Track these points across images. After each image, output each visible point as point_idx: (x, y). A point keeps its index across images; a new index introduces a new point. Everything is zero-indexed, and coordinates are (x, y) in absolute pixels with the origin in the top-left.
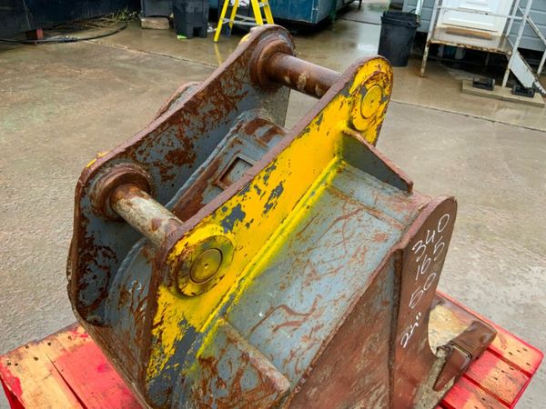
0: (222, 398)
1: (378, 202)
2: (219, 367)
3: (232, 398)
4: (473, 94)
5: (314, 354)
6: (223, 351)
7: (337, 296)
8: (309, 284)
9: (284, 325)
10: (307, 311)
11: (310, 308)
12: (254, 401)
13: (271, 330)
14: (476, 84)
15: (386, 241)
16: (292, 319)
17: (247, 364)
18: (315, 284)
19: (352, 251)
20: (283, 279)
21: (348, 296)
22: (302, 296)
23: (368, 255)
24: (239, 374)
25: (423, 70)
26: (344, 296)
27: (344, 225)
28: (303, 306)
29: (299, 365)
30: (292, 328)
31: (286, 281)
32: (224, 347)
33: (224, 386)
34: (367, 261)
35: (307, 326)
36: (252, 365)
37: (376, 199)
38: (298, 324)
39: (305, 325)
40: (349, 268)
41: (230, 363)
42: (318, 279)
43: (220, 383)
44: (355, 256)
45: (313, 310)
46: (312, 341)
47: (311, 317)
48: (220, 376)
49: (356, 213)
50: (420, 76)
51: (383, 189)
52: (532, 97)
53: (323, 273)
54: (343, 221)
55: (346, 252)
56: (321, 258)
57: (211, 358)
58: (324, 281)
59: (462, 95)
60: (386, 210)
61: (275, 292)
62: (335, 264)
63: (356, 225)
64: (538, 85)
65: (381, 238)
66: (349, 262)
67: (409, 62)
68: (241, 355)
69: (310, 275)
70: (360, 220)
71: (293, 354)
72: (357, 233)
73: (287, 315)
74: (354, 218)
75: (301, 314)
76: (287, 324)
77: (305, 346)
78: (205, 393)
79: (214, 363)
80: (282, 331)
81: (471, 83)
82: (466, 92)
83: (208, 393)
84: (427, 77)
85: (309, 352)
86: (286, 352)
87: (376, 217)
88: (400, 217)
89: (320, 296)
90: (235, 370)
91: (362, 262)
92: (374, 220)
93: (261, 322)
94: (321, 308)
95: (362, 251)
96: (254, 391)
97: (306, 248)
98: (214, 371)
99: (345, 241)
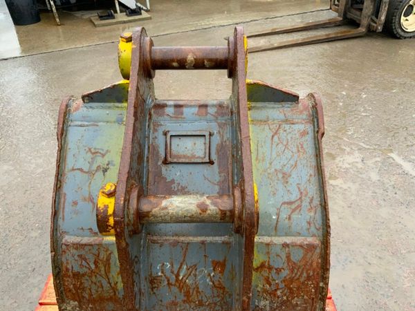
0: (285, 277)
1: (287, 115)
2: (271, 263)
3: (292, 272)
4: (104, 25)
5: (320, 214)
6: (268, 253)
7: (308, 177)
8: (287, 182)
9: (292, 212)
10: (299, 197)
11: (299, 193)
12: (307, 262)
13: (287, 221)
14: (101, 18)
15: (308, 133)
16: (293, 206)
17: (289, 247)
18: (290, 180)
19: (295, 150)
20: (270, 189)
21: (313, 174)
22: (289, 191)
23: (305, 146)
24: (288, 257)
25: (58, 20)
26: (311, 175)
27: (279, 138)
28: (294, 195)
29: (317, 225)
30: (298, 211)
31: (273, 189)
32: (267, 250)
33: (282, 270)
34: (307, 150)
35: (305, 203)
36: (293, 246)
37: (285, 114)
38: (299, 206)
39: (304, 204)
40: (300, 159)
41: (278, 256)
42: (290, 176)
43: (278, 271)
44: (299, 151)
45: (301, 193)
46: (314, 209)
47: (303, 198)
48: (276, 267)
49: (279, 128)
50: (58, 25)
51: (283, 107)
52: (141, 14)
53: (290, 170)
54: (276, 137)
55: (292, 152)
56: (281, 164)
57: (262, 263)
58: (294, 175)
59: (98, 29)
60: (294, 117)
61: (272, 199)
62: (292, 162)
63: (285, 135)
64: (139, 5)
65: (304, 134)
66: (299, 157)
67: (41, 16)
68: (281, 246)
69: (283, 177)
70: (285, 131)
71: (309, 223)
72: (289, 139)
73: (289, 206)
74: (281, 131)
75: (297, 201)
76: (294, 211)
77: (312, 214)
78: (270, 285)
79: (267, 264)
80: (294, 216)
81: (97, 17)
82: (99, 26)
83: (273, 283)
84: (63, 24)
85: (317, 215)
86: (305, 225)
87: (293, 124)
88: (304, 117)
89: (298, 184)
90: (284, 257)
91: (305, 152)
92: (293, 126)
93: (277, 221)
94: (305, 190)
95: (300, 146)
96: (304, 258)
97: (268, 164)
98: (270, 268)
99: (286, 146)
